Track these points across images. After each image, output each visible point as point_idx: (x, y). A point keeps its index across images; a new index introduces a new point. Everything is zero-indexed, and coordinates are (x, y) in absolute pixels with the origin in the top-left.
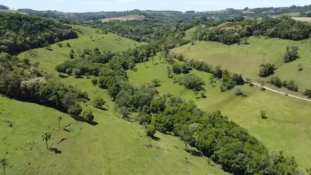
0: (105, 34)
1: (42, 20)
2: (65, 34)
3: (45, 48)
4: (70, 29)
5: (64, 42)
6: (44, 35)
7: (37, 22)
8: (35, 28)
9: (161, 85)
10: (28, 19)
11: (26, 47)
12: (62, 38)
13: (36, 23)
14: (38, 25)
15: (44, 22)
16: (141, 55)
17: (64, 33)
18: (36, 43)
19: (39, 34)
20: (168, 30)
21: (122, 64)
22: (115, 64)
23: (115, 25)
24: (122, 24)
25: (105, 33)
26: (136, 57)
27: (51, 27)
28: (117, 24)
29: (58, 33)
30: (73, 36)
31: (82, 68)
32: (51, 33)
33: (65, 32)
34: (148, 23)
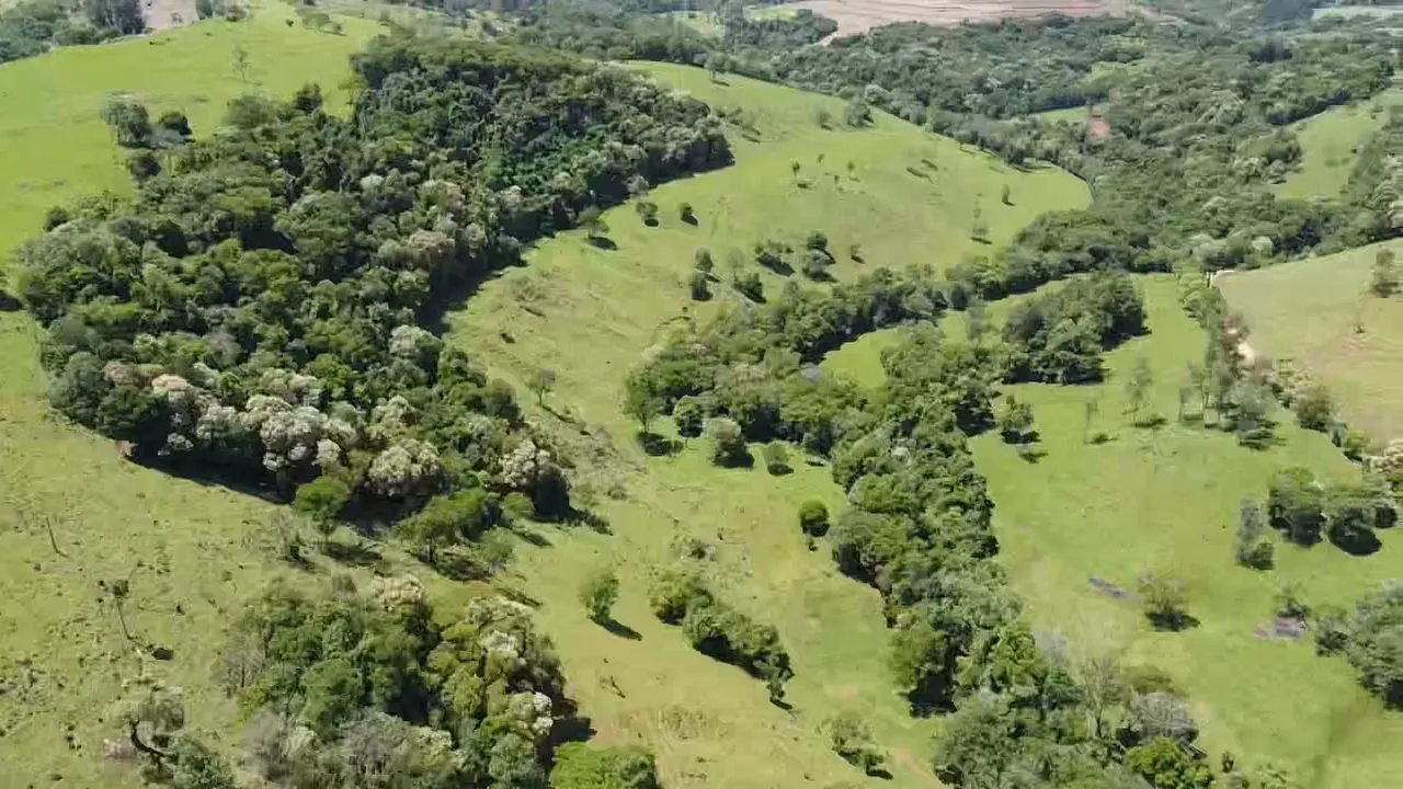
0: (861, 125)
1: (578, 73)
2: (675, 152)
3: (584, 233)
4: (700, 122)
5: (669, 196)
6: (584, 166)
7: (556, 87)
8: (547, 119)
9: (1194, 622)
10: (521, 72)
11: (506, 246)
12: (659, 170)
13: (554, 96)
14: (557, 105)
15: (587, 90)
16: (1065, 346)
17: (671, 146)
18: (546, 208)
19: (564, 160)
20: (1192, 107)
21: (956, 402)
22: (919, 402)
23: (902, 55)
24: (938, 46)
25: (855, 121)
26: (1036, 347)
27: (616, 113)
28: (913, 50)
29: (646, 144)
30: (711, 155)
31: (749, 406)
32: (611, 148)
33: (678, 138)
34: (1069, 37)
